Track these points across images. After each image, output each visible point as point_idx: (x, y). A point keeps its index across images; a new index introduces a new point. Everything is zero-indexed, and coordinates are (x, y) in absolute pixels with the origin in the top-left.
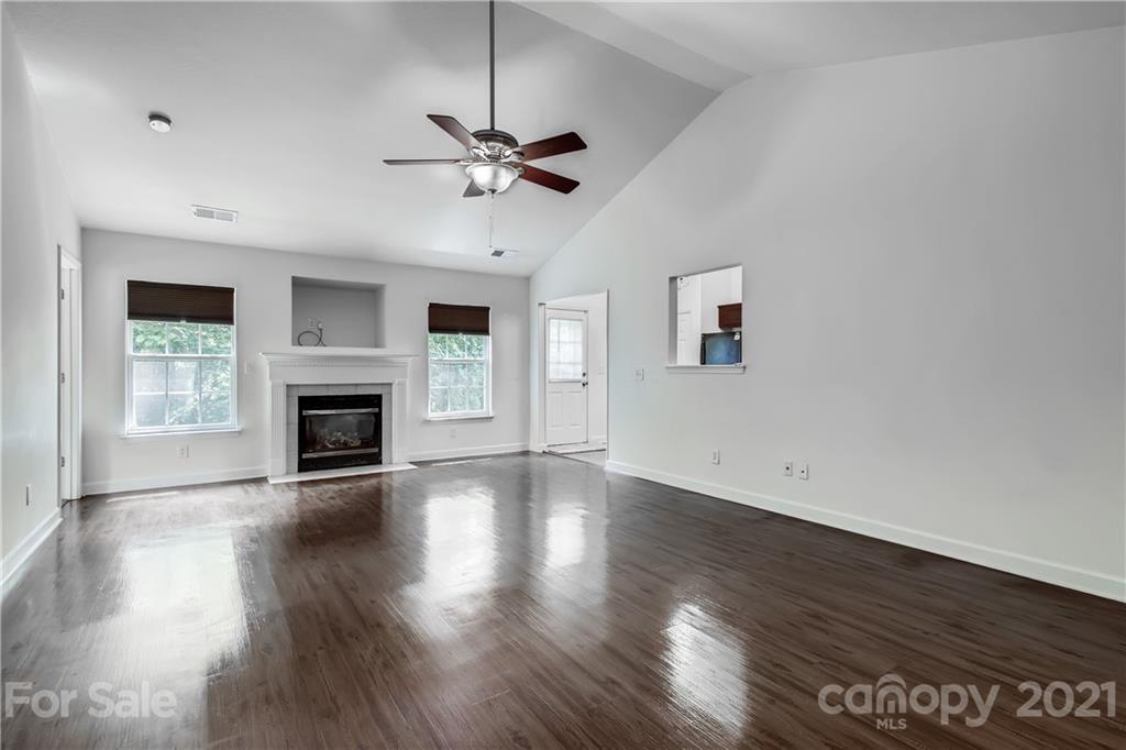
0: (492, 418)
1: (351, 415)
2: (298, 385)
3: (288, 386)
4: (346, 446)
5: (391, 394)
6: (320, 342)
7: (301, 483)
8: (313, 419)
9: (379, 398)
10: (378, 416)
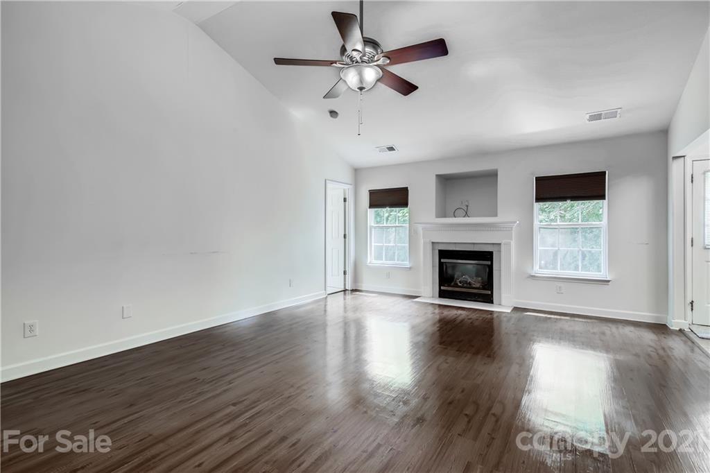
0: (609, 281)
1: (470, 265)
2: (438, 243)
3: (433, 243)
4: (469, 285)
5: (500, 251)
6: (466, 215)
7: (440, 306)
8: (448, 265)
9: (491, 254)
10: (491, 268)
